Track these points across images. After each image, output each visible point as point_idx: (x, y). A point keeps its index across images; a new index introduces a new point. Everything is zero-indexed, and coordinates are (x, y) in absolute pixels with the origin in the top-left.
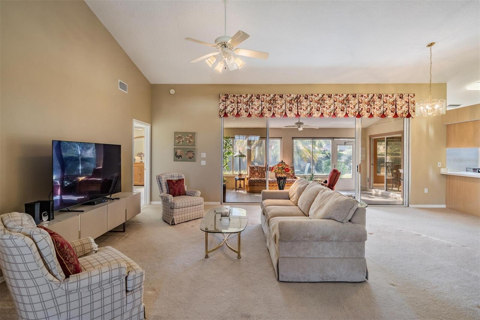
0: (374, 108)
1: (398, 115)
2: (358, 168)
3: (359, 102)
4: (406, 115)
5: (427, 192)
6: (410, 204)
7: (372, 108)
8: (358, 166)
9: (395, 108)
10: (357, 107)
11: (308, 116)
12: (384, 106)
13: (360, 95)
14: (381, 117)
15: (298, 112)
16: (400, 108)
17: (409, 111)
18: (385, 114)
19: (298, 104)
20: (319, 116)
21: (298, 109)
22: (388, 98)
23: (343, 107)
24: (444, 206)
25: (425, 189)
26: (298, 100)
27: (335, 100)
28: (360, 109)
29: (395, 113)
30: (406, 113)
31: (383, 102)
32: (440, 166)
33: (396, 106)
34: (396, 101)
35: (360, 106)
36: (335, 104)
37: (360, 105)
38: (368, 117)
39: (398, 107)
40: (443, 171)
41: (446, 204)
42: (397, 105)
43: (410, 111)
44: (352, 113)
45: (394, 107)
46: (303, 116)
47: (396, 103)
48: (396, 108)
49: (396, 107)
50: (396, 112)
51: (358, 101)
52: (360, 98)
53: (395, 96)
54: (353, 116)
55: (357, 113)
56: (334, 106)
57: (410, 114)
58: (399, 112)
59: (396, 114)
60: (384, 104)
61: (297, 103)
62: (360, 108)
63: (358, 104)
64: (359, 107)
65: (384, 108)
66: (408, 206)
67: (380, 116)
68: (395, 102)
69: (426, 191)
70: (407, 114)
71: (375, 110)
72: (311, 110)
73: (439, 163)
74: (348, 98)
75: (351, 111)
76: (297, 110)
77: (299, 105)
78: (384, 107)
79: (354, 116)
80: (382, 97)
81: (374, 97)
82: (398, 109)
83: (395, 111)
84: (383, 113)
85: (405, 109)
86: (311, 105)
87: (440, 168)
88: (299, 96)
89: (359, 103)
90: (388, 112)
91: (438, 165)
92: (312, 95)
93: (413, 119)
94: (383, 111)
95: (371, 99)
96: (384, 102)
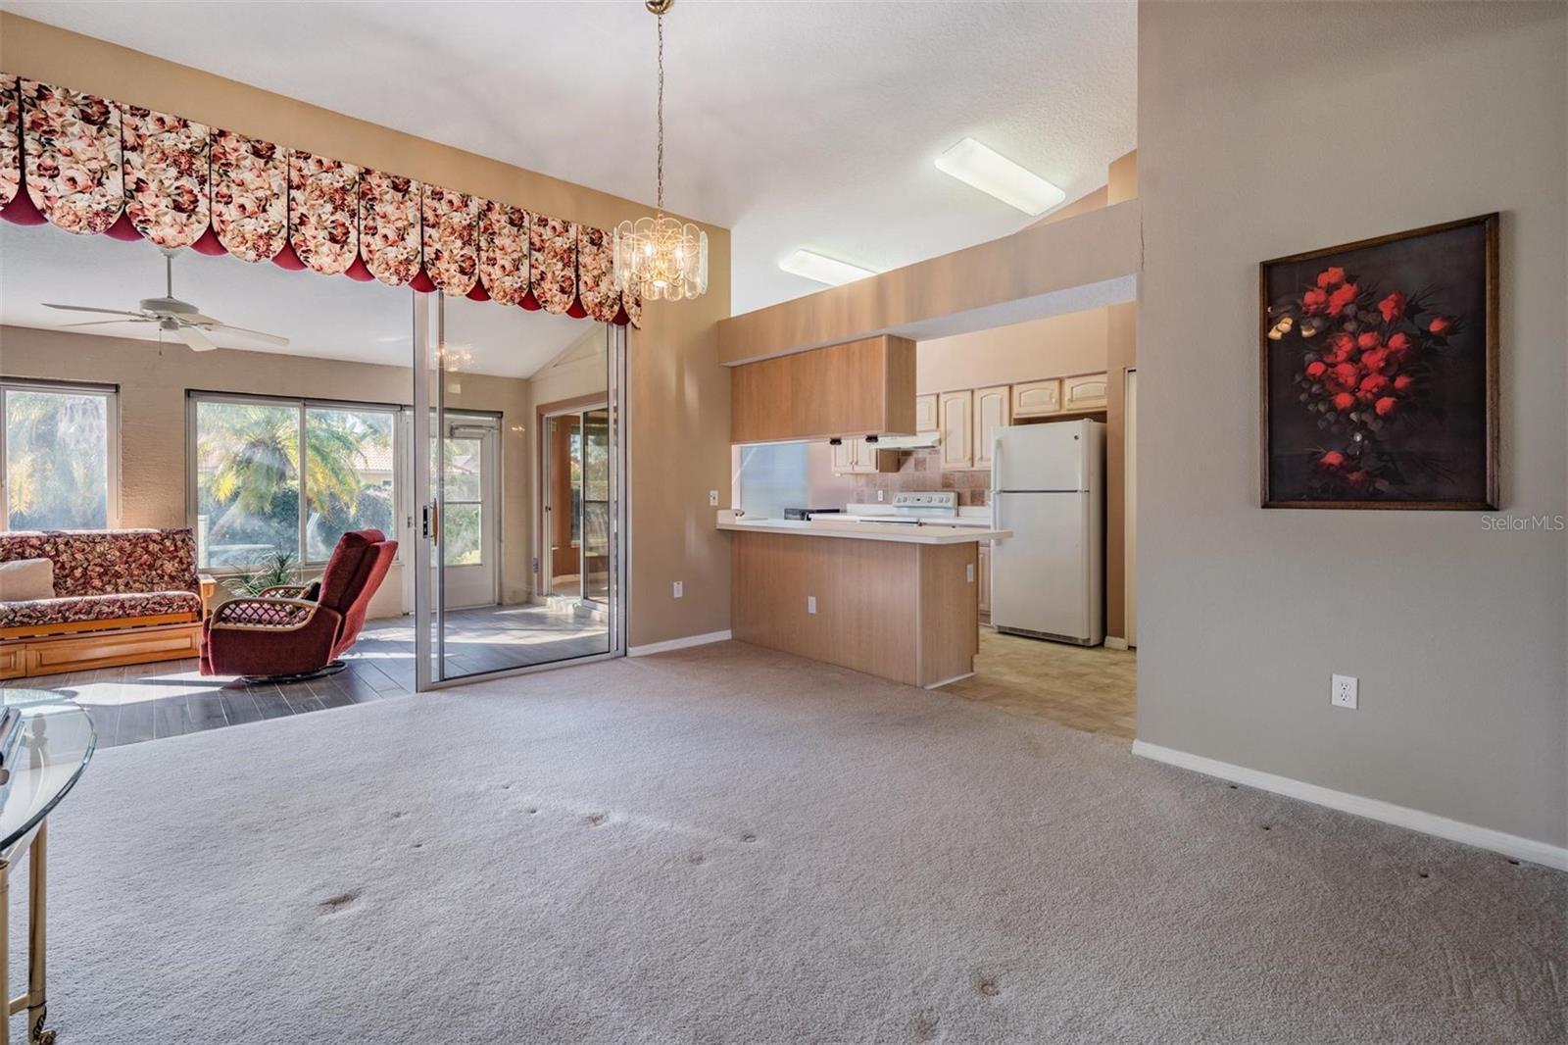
0: (492, 262)
1: (585, 307)
2: (425, 518)
3: (423, 219)
4: (614, 314)
5: (681, 595)
6: (630, 646)
7: (484, 259)
8: (425, 511)
9: (573, 277)
10: (413, 239)
11: (111, 231)
12: (533, 262)
13: (428, 191)
14: (519, 303)
15: (22, 184)
16: (590, 283)
17: (621, 300)
18: (536, 293)
19: (28, 139)
20: (190, 242)
21: (22, 167)
22: (548, 233)
23: (343, 225)
24: (725, 635)
25: (675, 584)
26: (21, 109)
27: (296, 180)
28: (429, 252)
29: (572, 297)
30: (612, 307)
31: (528, 241)
32: (716, 504)
33: (577, 270)
34: (578, 252)
35: (426, 239)
36: (290, 200)
37: (426, 236)
38: (468, 295)
39: (584, 278)
40: (725, 519)
41: (732, 627)
42: (580, 266)
43: (624, 300)
44: (391, 263)
45: (570, 272)
46: (71, 217)
47: (577, 261)
48: (578, 281)
49: (578, 276)
50: (578, 295)
51: (419, 215)
52: (427, 201)
53: (572, 231)
54: (394, 279)
55: (415, 269)
56: (290, 209)
57: (624, 310)
58: (589, 298)
59: (577, 300)
60: (533, 252)
61: (13, 127)
62: (427, 249)
63: (418, 227)
64: (423, 244)
65: (533, 271)
66: (626, 655)
67: (517, 300)
68: (574, 256)
69: (678, 590)
70: (616, 308)
71: (496, 272)
72: (130, 195)
73: (712, 493)
74: (364, 186)
75: (385, 254)
76: (17, 175)
77: (30, 145)
78: (532, 266)
79: (400, 280)
80: (526, 223)
81: (489, 214)
82: (586, 283)
83: (574, 290)
84: (530, 292)
85: (610, 290)
86: (129, 169)
87: (716, 509)
88: (29, 89)
89: (422, 225)
90: (550, 290)
91: (709, 502)
92: (135, 111)
93: (637, 332)
94: (530, 283)
95: (479, 218)
96: (531, 244)
